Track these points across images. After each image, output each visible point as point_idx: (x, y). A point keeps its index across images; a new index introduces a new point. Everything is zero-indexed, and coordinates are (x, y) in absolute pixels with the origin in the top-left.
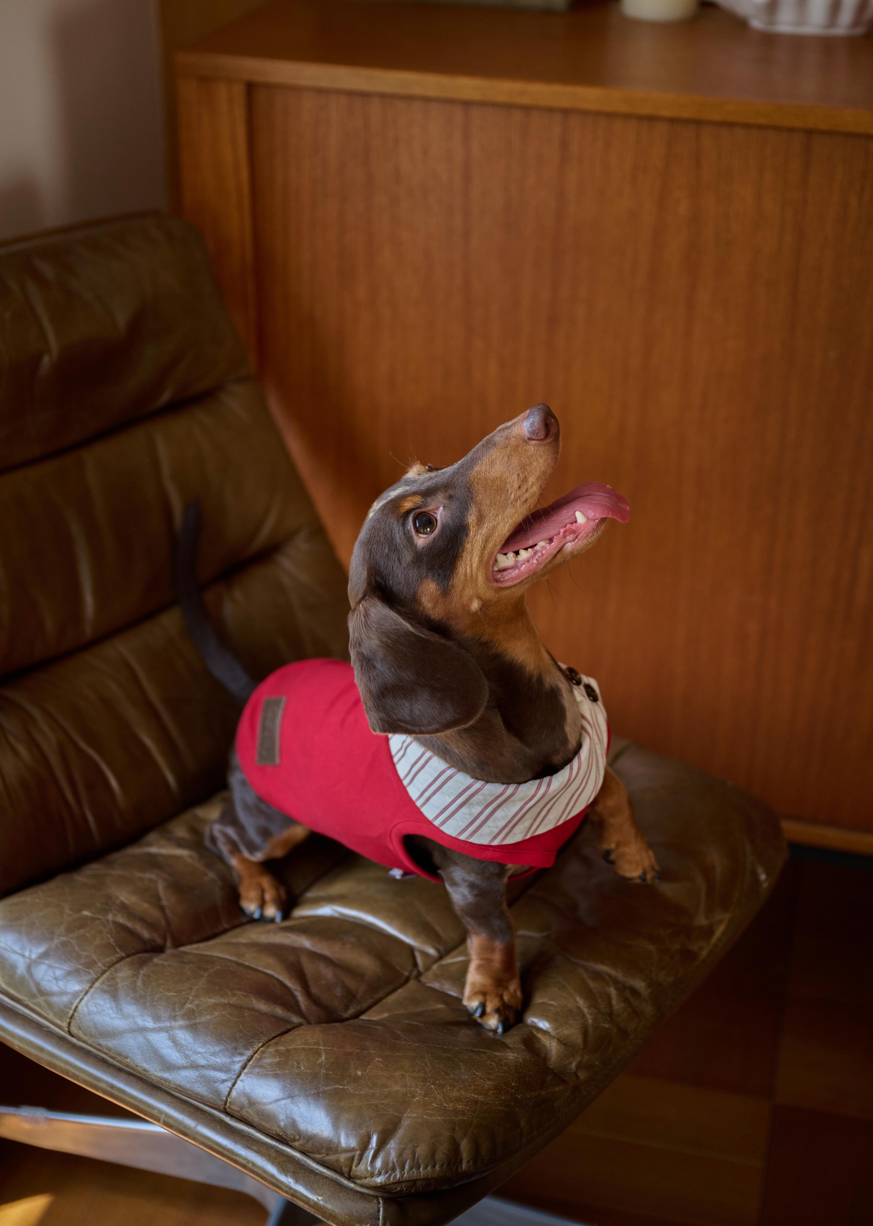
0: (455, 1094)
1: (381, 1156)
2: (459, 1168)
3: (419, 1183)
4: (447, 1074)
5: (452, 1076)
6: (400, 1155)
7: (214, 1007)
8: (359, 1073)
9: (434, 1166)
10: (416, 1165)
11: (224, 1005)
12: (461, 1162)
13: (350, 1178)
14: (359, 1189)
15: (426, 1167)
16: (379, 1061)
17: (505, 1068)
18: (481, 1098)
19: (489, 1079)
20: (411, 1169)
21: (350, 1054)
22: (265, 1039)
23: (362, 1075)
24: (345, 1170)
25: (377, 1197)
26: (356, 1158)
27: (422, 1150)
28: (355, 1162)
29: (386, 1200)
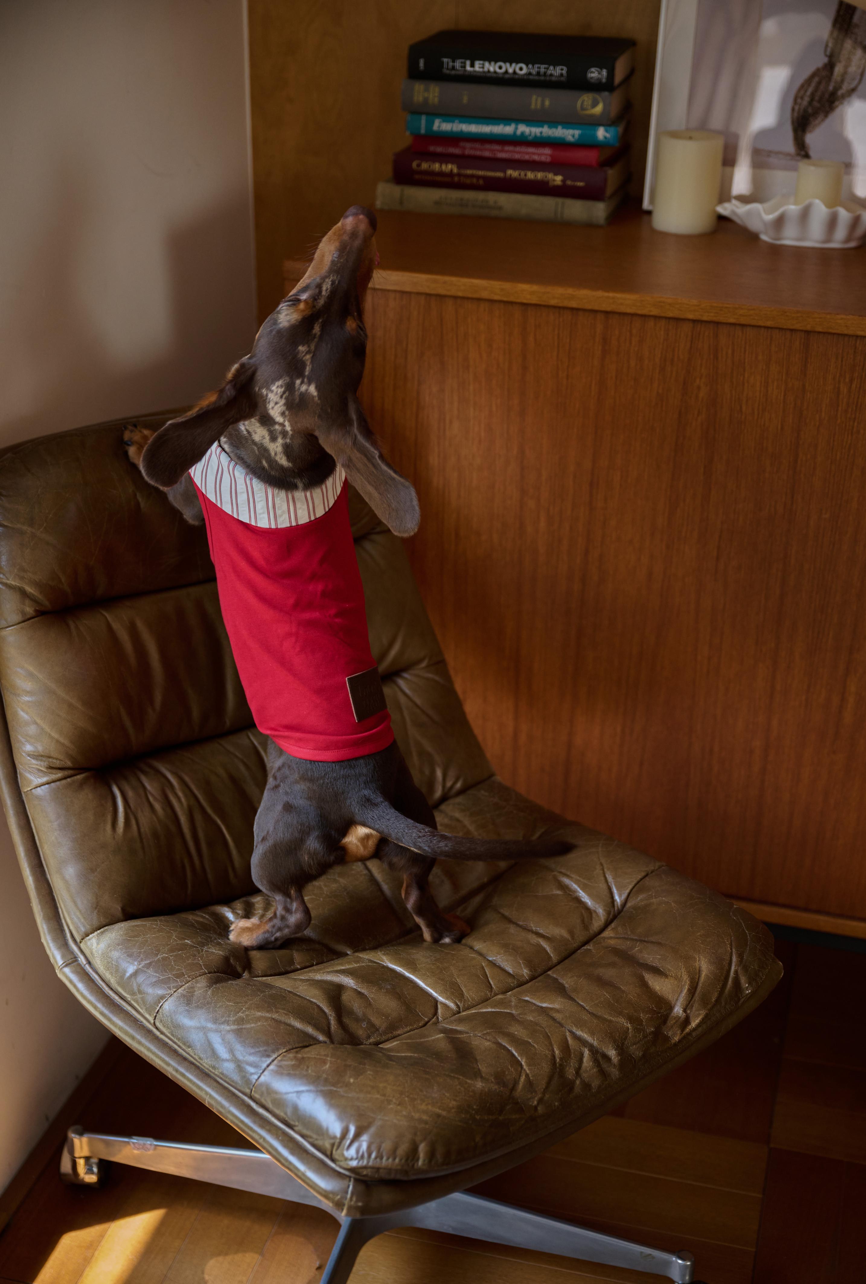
0: (423, 1107)
1: (355, 1145)
2: (416, 1165)
3: (381, 1171)
4: (421, 1091)
5: (425, 1093)
6: (369, 1147)
7: (259, 1019)
8: (352, 1080)
9: (394, 1159)
10: (380, 1156)
11: (266, 1019)
12: (418, 1160)
13: (333, 1160)
14: (338, 1169)
15: (388, 1159)
16: (370, 1074)
17: (471, 1094)
18: (444, 1113)
19: (455, 1100)
20: (376, 1158)
21: (350, 1066)
22: (289, 1047)
23: (354, 1082)
24: (329, 1153)
25: (350, 1177)
26: (336, 1144)
27: (387, 1146)
28: (335, 1148)
29: (356, 1181)
